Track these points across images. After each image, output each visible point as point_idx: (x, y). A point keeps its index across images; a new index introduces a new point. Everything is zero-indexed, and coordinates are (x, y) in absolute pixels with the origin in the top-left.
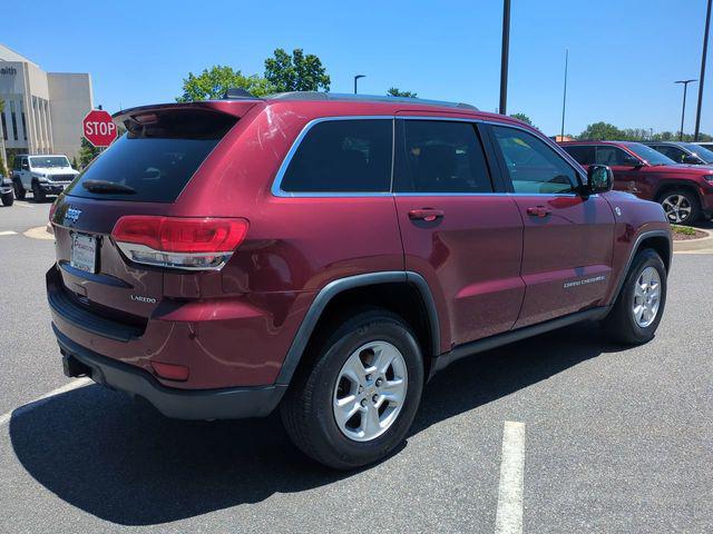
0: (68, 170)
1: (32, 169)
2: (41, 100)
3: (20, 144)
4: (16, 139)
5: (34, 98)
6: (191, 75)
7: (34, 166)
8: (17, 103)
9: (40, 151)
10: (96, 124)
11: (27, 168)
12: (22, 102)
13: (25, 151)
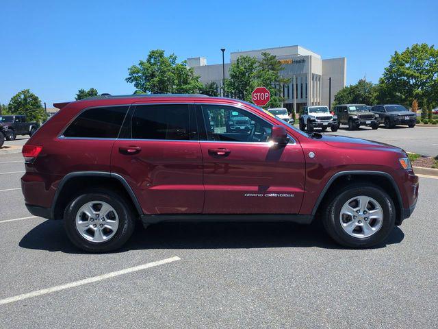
0: (328, 114)
1: (309, 114)
2: (317, 75)
3: (303, 101)
4: (302, 97)
5: (313, 75)
6: (396, 52)
7: (311, 112)
8: (304, 78)
9: (313, 104)
10: (259, 94)
11: (307, 113)
12: (306, 78)
13: (305, 104)
